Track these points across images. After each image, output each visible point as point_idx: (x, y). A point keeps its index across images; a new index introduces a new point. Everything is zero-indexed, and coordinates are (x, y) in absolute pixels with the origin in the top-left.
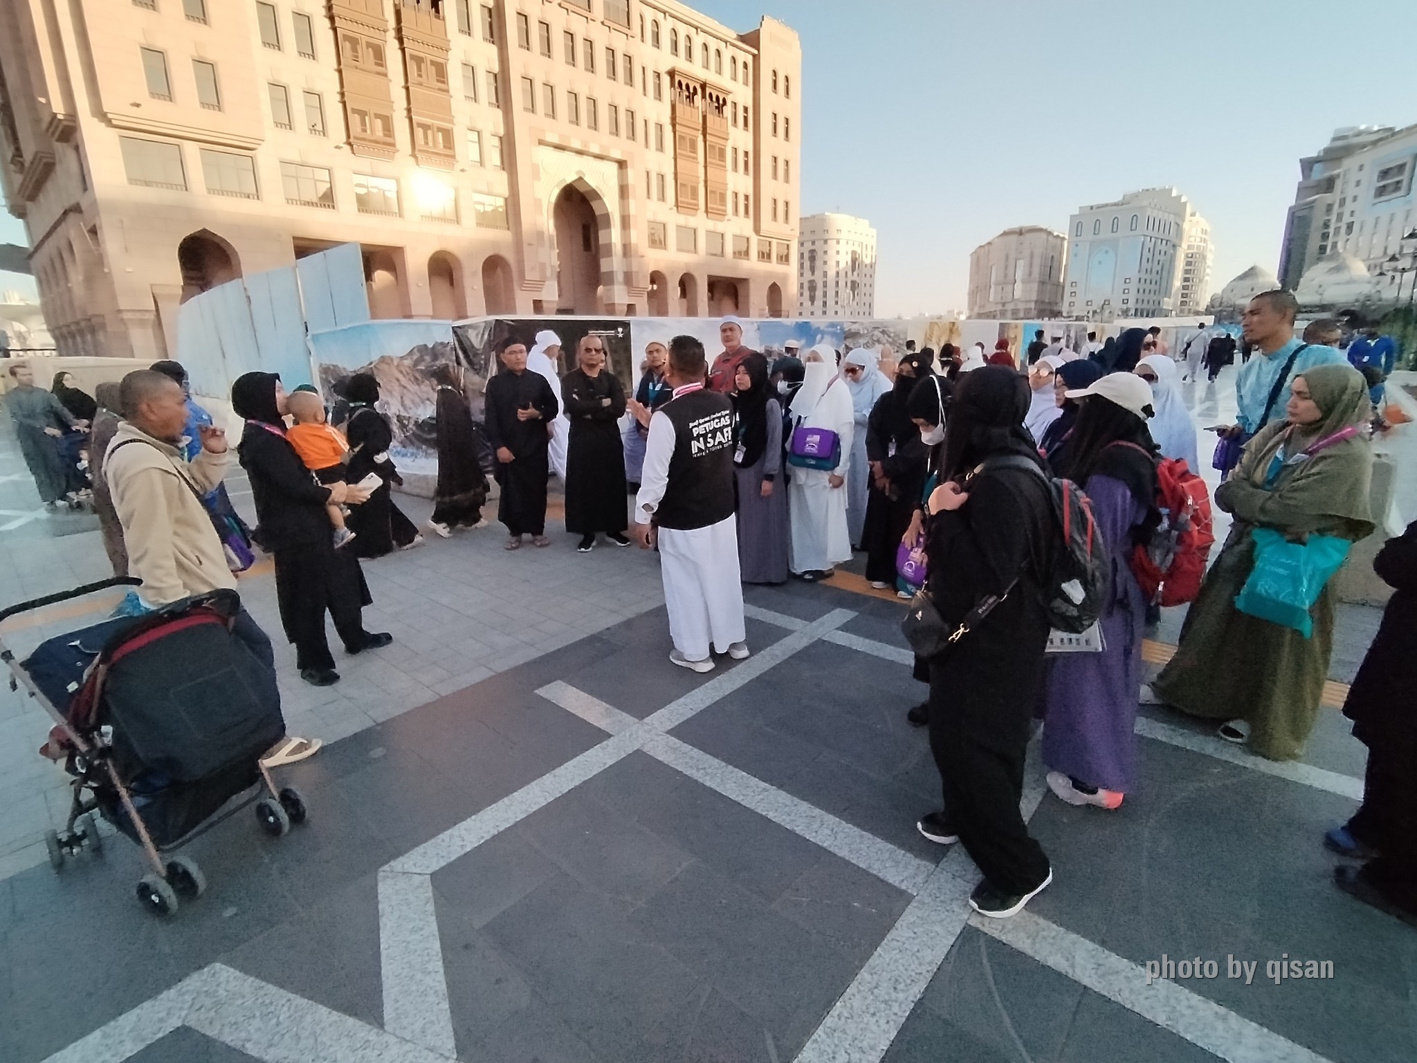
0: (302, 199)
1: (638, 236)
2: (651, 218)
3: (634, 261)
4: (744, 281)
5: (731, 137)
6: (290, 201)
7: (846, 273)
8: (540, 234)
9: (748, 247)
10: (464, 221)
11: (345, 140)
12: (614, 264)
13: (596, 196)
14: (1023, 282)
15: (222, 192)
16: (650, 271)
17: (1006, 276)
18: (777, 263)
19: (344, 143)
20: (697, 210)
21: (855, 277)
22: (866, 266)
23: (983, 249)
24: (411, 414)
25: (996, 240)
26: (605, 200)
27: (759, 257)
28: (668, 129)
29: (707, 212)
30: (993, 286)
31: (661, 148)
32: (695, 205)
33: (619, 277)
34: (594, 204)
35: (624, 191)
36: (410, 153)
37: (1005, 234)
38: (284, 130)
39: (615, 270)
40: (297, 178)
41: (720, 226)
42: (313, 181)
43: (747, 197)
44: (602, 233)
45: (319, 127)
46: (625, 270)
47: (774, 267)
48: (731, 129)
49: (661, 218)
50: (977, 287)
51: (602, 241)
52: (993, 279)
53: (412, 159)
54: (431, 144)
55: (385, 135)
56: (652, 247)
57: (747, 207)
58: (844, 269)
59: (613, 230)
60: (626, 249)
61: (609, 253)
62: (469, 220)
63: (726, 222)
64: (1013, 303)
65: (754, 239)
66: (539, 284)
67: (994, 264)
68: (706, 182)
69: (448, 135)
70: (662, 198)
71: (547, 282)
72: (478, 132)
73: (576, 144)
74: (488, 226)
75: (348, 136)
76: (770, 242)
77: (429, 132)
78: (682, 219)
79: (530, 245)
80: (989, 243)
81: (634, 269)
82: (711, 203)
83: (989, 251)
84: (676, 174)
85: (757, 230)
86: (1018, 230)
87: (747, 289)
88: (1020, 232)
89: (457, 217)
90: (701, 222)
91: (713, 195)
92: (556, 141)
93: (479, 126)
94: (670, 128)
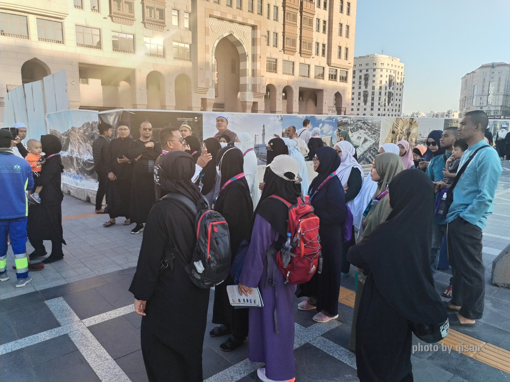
0: (85, 44)
1: (261, 66)
2: (269, 56)
3: (258, 78)
4: (321, 91)
5: (316, 13)
6: (79, 45)
7: (386, 87)
8: (207, 64)
9: (323, 72)
10: (167, 56)
11: (108, 14)
12: (247, 80)
13: (240, 44)
14: (494, 95)
15: (46, 40)
16: (267, 84)
17: (483, 91)
18: (340, 81)
19: (108, 16)
20: (295, 52)
21: (391, 90)
22: (398, 84)
23: (469, 76)
24: (82, 157)
25: (478, 71)
26: (244, 46)
27: (329, 78)
28: (281, 9)
29: (300, 53)
30: (475, 97)
31: (276, 19)
32: (294, 49)
33: (250, 87)
34: (239, 48)
35: (254, 42)
36: (142, 21)
37: (483, 67)
38: (79, 9)
39: (247, 83)
40: (83, 33)
41: (308, 61)
42: (91, 35)
43: (324, 45)
44: (241, 64)
45: (96, 8)
46: (253, 84)
47: (338, 84)
48: (316, 9)
49: (274, 56)
50: (465, 97)
51: (241, 68)
52: (475, 93)
53: (142, 24)
54: (153, 17)
55: (130, 12)
56: (269, 71)
57: (323, 51)
58: (384, 85)
59: (247, 62)
60: (254, 72)
61: (245, 75)
62: (170, 55)
63: (311, 58)
64: (487, 107)
65: (327, 68)
66: (205, 90)
67: (476, 84)
68: (301, 37)
69: (162, 13)
70: (276, 45)
71: (209, 89)
72: (178, 11)
73: (230, 17)
74: (180, 59)
75: (110, 12)
76: (336, 70)
77: (153, 11)
78: (286, 57)
79: (201, 69)
80: (473, 72)
81: (258, 83)
82: (303, 48)
83: (473, 76)
84: (284, 33)
85: (329, 64)
86: (491, 65)
87: (322, 96)
88: (493, 66)
89: (164, 54)
90: (297, 58)
91: (304, 44)
92: (219, 15)
93: (178, 8)
94: (282, 8)
